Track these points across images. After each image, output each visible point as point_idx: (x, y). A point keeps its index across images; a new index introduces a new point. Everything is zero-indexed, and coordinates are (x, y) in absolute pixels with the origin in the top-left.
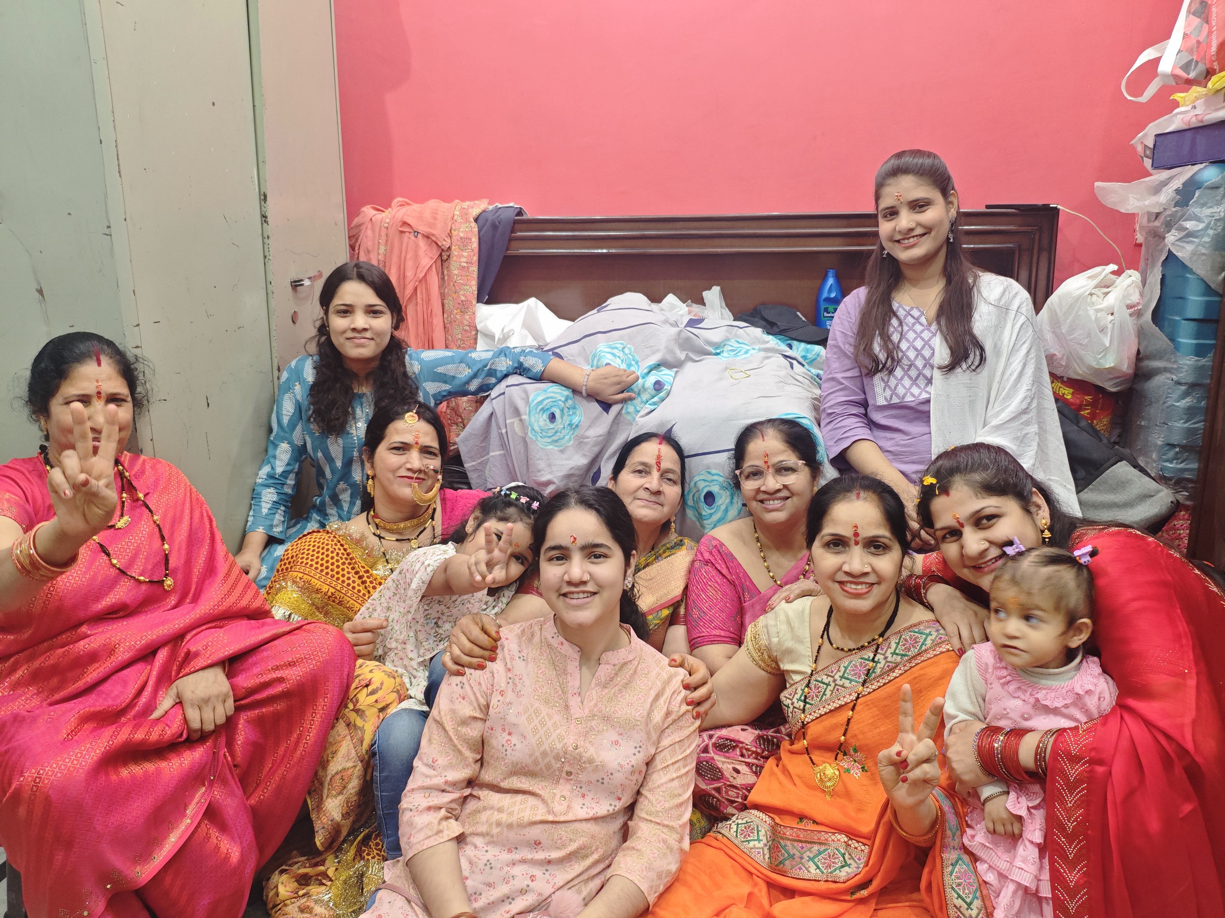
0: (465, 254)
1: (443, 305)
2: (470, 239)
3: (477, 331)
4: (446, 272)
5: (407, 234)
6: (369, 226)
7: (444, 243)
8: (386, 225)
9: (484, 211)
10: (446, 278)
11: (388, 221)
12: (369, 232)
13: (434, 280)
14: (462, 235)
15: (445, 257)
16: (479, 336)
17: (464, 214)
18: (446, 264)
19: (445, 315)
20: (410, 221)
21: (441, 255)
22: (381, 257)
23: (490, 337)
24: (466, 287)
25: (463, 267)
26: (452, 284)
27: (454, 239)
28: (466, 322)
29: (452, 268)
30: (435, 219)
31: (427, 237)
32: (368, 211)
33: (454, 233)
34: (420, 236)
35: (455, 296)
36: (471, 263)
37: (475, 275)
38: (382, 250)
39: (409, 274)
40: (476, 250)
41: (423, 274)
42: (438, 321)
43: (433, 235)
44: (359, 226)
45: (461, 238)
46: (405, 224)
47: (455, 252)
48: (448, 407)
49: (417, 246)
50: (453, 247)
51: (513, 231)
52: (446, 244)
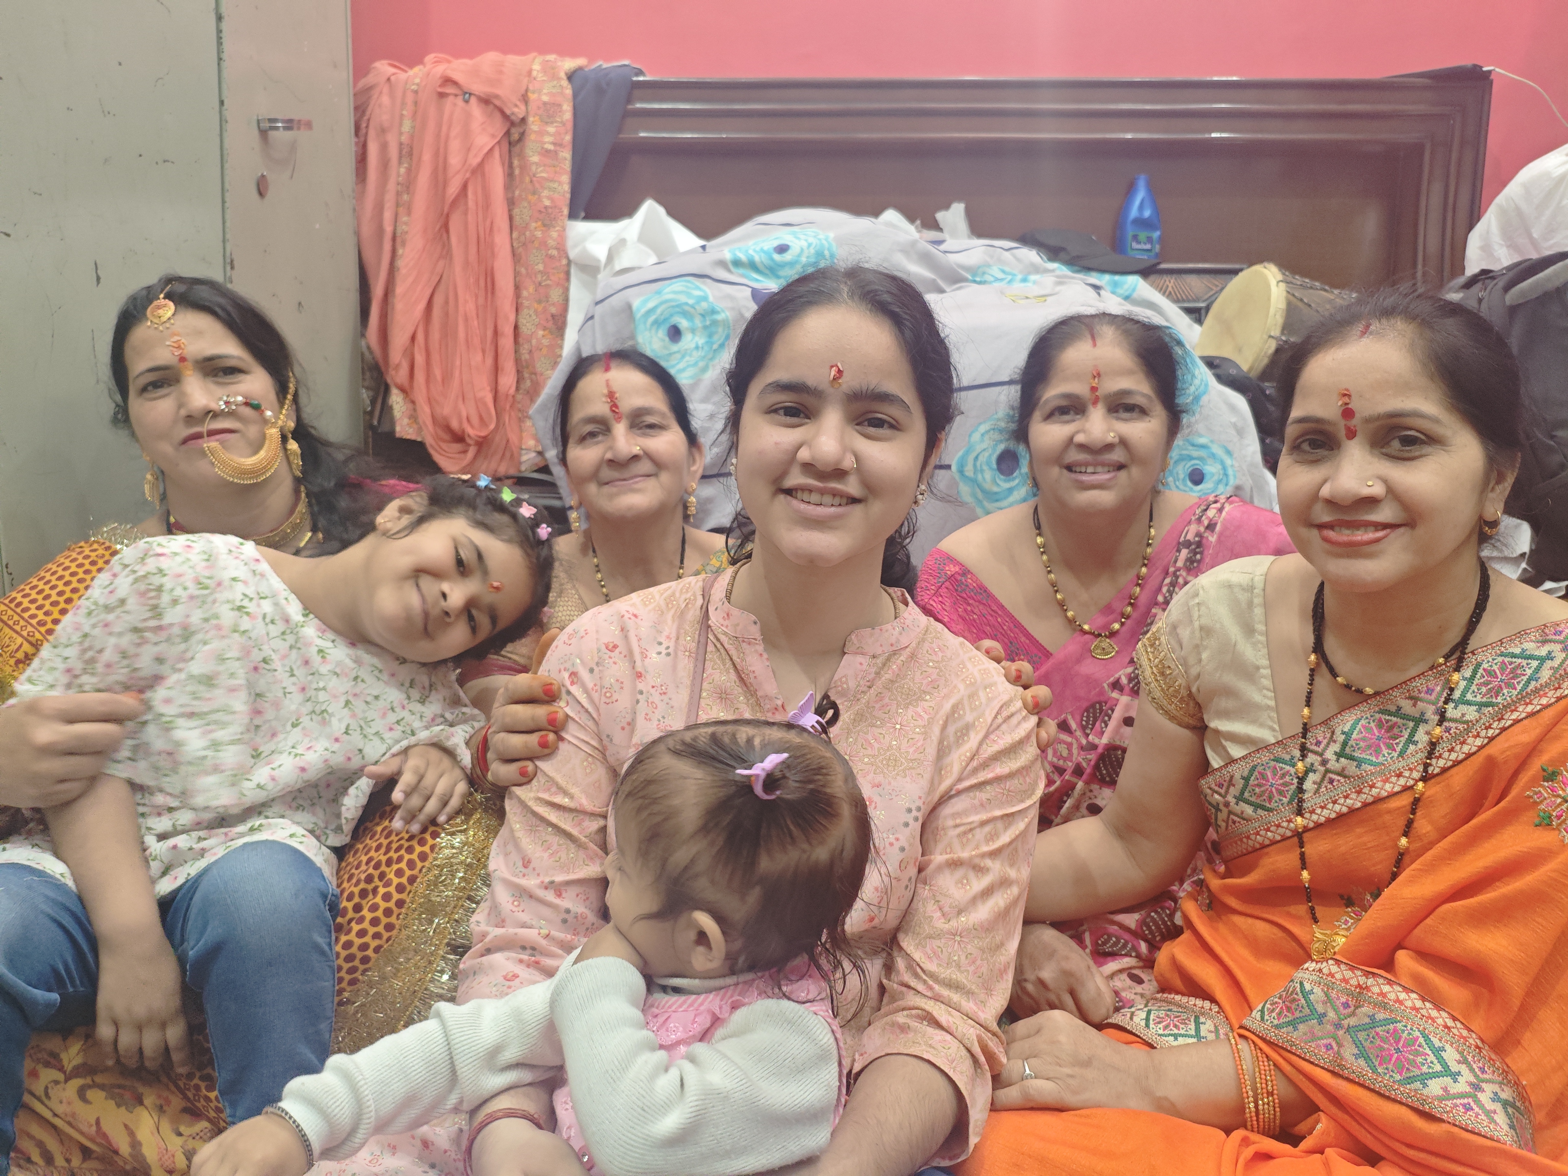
0: (551, 129)
1: (511, 218)
2: (560, 105)
3: (569, 262)
4: (516, 162)
5: (451, 98)
6: (386, 90)
7: (516, 110)
8: (414, 87)
9: (580, 69)
10: (517, 172)
11: (417, 80)
12: (385, 100)
13: (497, 173)
14: (545, 98)
15: (515, 136)
16: (573, 271)
17: (550, 71)
18: (516, 149)
19: (515, 235)
20: (456, 76)
21: (508, 133)
22: (404, 138)
23: (591, 269)
24: (552, 185)
25: (548, 151)
26: (527, 179)
27: (532, 106)
28: (551, 243)
29: (528, 152)
30: (501, 72)
31: (485, 101)
32: (383, 68)
33: (532, 96)
34: (473, 100)
35: (533, 199)
36: (561, 145)
37: (567, 165)
38: (407, 126)
39: (455, 161)
40: (570, 126)
41: (478, 160)
42: (502, 241)
43: (497, 97)
44: (369, 89)
45: (545, 104)
46: (448, 81)
47: (534, 125)
48: (517, 389)
49: (468, 116)
50: (531, 119)
51: (629, 101)
52: (519, 111)
